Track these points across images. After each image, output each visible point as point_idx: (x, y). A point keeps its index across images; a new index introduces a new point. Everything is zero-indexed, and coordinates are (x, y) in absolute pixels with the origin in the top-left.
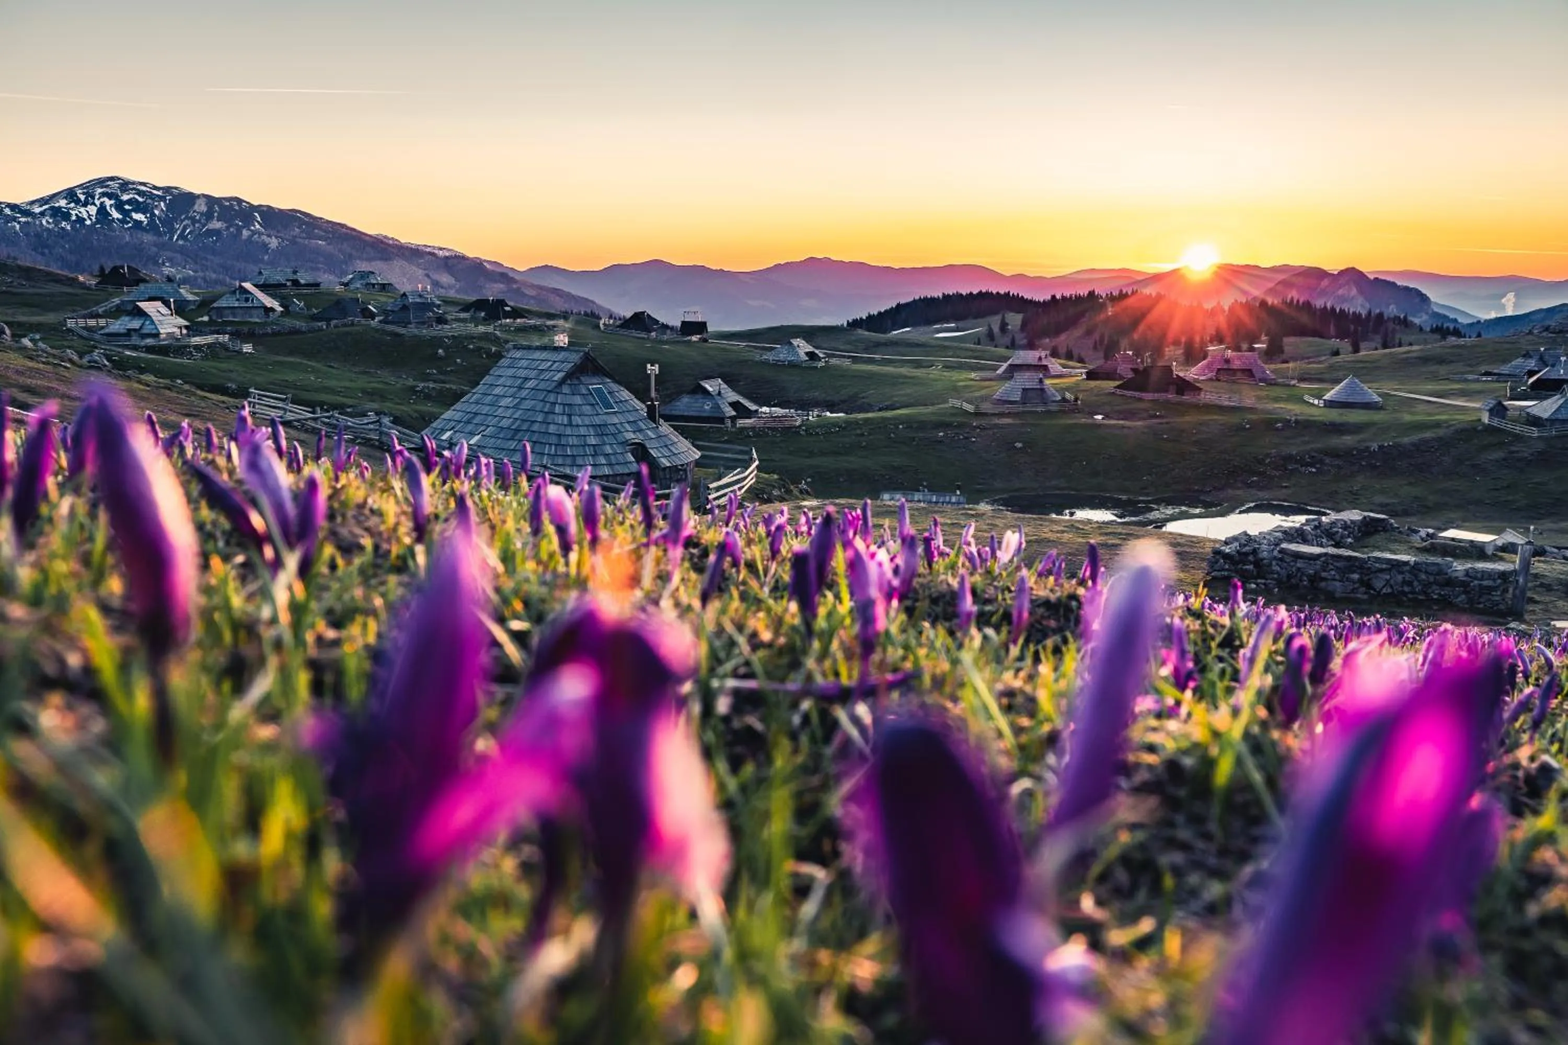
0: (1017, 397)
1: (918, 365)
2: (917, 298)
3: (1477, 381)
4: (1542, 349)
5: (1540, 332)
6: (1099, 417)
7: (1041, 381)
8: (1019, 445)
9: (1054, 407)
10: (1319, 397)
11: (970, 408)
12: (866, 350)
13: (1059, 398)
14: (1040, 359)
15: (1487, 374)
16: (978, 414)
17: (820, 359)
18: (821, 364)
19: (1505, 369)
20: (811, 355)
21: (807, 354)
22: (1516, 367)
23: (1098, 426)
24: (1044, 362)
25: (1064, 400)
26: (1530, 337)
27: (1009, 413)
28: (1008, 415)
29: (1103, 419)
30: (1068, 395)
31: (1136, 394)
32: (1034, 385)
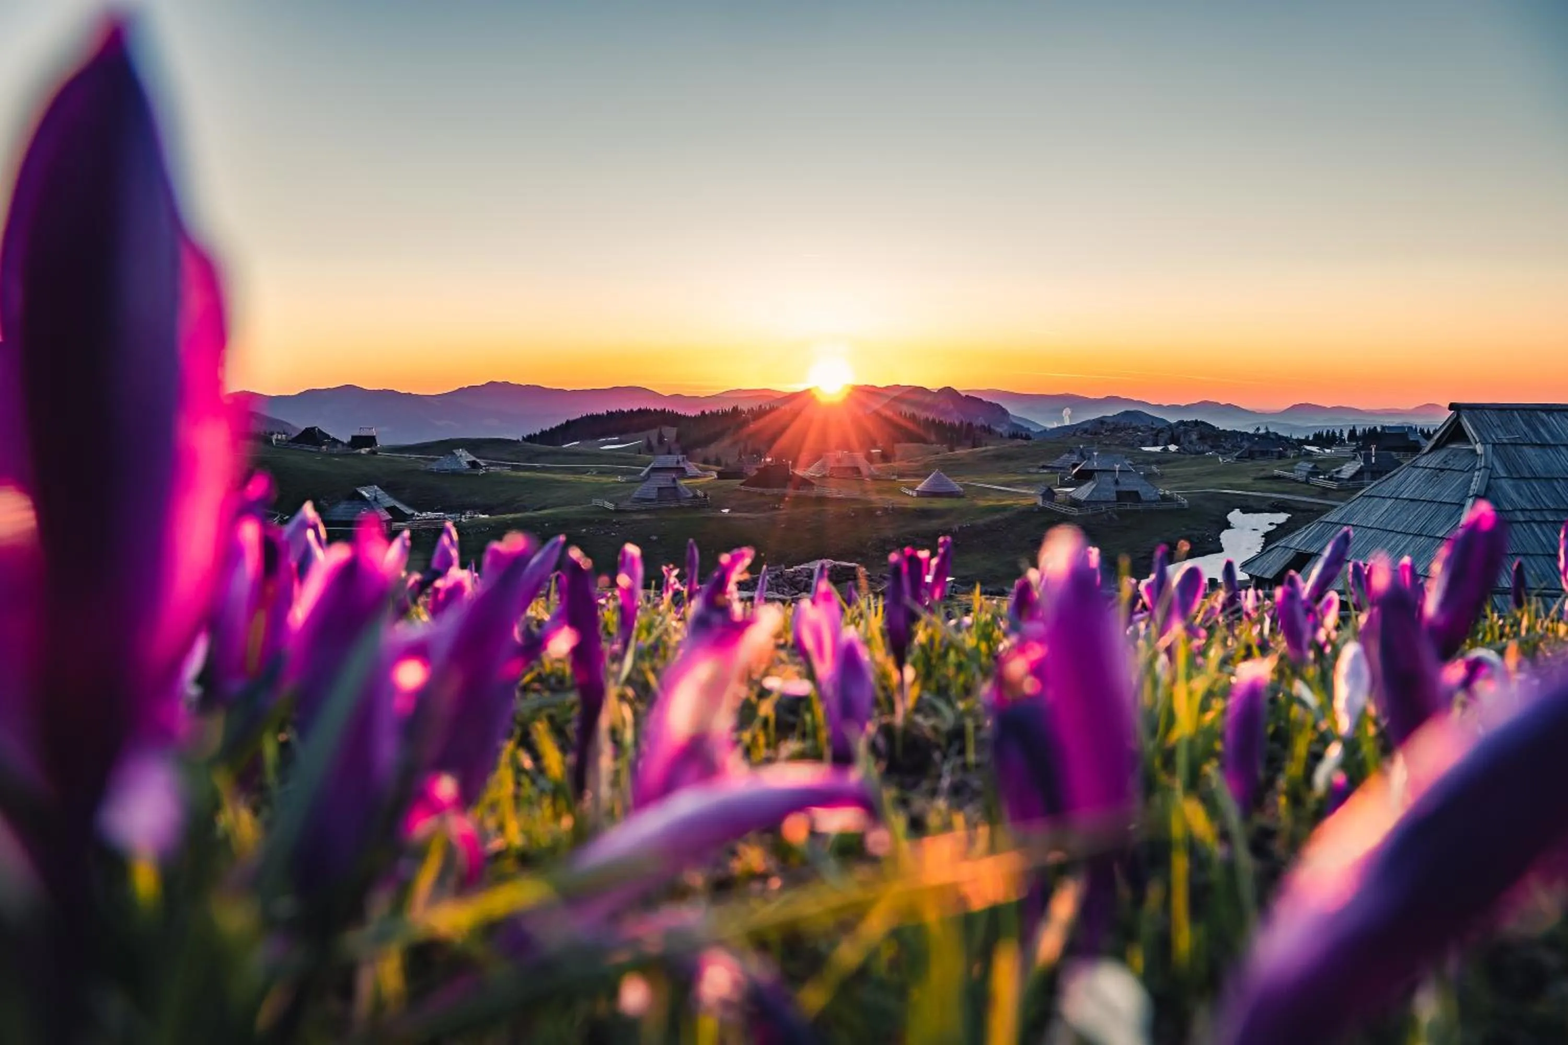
0: (653, 494)
1: (575, 471)
2: (584, 415)
3: (1037, 473)
4: (1081, 446)
5: (1082, 434)
6: (726, 511)
7: (674, 480)
8: (654, 538)
9: (686, 504)
10: (913, 489)
11: (610, 506)
12: (529, 460)
13: (691, 495)
14: (678, 462)
15: (1044, 467)
16: (618, 511)
17: (481, 467)
18: (482, 472)
19: (1056, 463)
20: (473, 464)
21: (469, 463)
22: (1065, 461)
23: (726, 518)
24: (682, 465)
25: (696, 496)
26: (1074, 438)
27: (646, 510)
28: (647, 511)
29: (729, 512)
30: (699, 493)
31: (759, 490)
32: (670, 484)
